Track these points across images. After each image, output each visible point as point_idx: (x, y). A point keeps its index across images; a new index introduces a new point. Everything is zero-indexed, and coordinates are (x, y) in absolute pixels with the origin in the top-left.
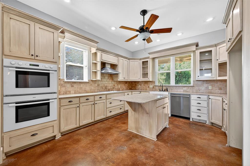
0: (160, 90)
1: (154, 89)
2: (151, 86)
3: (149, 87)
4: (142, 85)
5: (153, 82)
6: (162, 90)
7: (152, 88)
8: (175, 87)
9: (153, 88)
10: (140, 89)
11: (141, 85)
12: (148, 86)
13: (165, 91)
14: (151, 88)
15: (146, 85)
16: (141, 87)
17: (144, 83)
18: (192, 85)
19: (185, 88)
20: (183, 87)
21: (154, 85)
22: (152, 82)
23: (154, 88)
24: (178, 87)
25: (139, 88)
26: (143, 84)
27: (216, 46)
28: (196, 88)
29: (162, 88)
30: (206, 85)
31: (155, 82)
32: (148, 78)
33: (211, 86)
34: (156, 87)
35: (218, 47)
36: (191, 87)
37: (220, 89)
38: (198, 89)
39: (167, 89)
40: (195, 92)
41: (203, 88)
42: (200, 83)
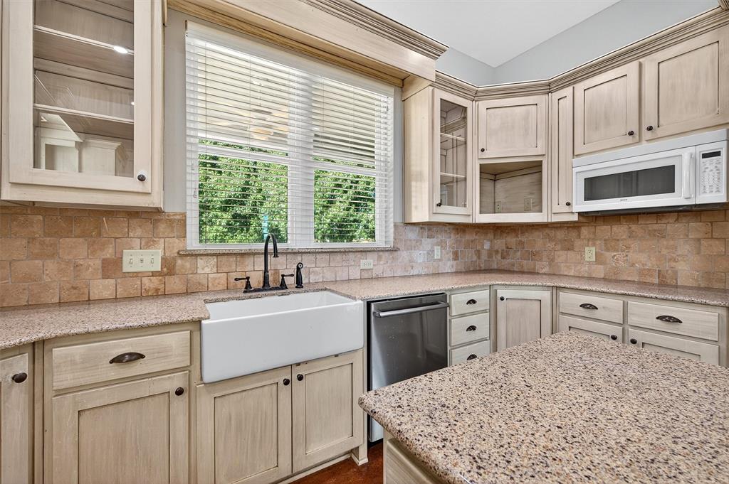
0: (248, 288)
1: (174, 283)
2: (144, 258)
3: (112, 267)
5: (170, 222)
6: (266, 286)
7: (154, 274)
8: (326, 257)
9: (169, 268)
12: (109, 253)
13: (283, 286)
14: (136, 275)
15: (75, 248)
18: (380, 242)
19: (366, 261)
20: (359, 255)
21: (177, 245)
22: (156, 222)
23: (171, 273)
24: (338, 257)
27: (476, 96)
28: (404, 255)
29: (266, 271)
30: (427, 243)
31: (183, 222)
32: (142, 179)
33: (439, 247)
34: (201, 262)
35: (483, 105)
36: (387, 254)
37: (456, 256)
38: (411, 261)
39: (298, 269)
40: (399, 273)
41: (420, 256)
42: (412, 234)
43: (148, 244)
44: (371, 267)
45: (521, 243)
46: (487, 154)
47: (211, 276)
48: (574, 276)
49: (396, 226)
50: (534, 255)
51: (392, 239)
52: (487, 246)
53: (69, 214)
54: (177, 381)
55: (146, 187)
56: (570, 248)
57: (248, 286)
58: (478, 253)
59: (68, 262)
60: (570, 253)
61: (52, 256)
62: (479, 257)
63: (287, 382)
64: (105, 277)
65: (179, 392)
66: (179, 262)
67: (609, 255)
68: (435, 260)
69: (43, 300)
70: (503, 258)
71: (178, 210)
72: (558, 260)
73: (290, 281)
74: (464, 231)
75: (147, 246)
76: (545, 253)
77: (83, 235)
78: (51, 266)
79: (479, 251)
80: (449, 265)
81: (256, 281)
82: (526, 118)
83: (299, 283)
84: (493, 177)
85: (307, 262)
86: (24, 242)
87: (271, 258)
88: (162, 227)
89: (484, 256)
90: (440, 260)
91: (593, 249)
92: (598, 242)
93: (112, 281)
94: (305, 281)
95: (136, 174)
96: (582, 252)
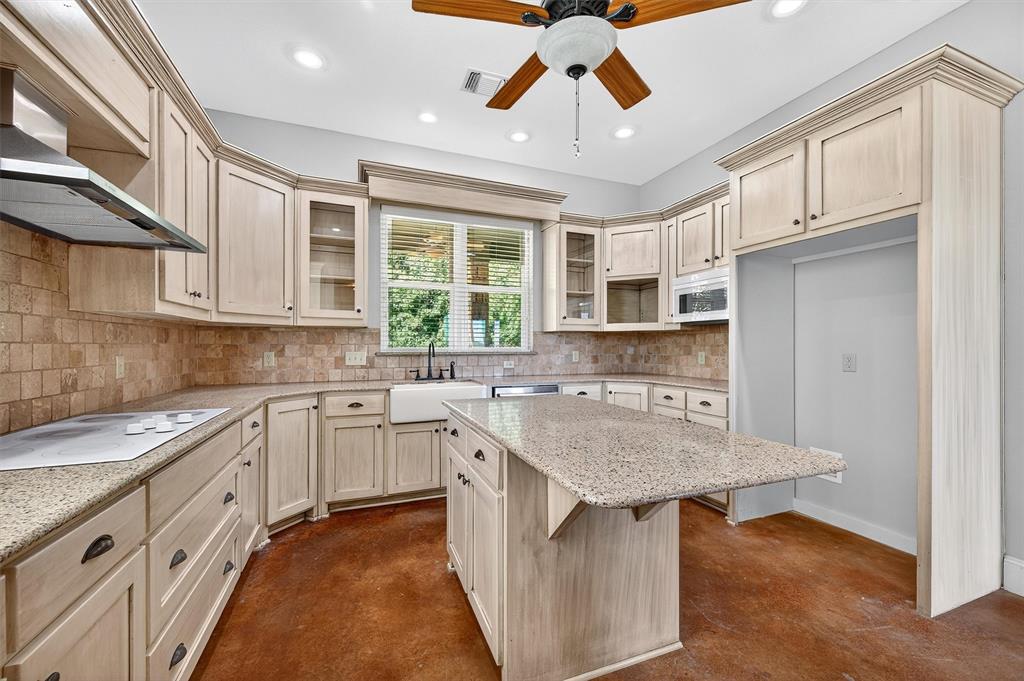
0: (418, 378)
1: (374, 374)
2: (357, 357)
3: (340, 362)
4: (291, 351)
5: (371, 334)
6: (430, 377)
7: (362, 367)
8: (476, 358)
9: (370, 365)
10: (273, 378)
11: (281, 353)
12: (338, 353)
13: (441, 377)
14: (353, 367)
15: (321, 351)
16: (280, 366)
17: (304, 339)
18: (524, 347)
19: (509, 362)
20: (501, 357)
21: (374, 349)
22: (363, 334)
23: (372, 367)
24: (485, 359)
25: (265, 372)
26: (301, 346)
27: (603, 224)
28: (542, 359)
29: (430, 367)
30: (565, 349)
31: (378, 334)
32: (359, 311)
33: (577, 352)
34: (389, 360)
35: (609, 231)
36: (527, 357)
37: (595, 360)
38: (548, 363)
39: (452, 366)
40: (538, 373)
41: (558, 359)
42: (551, 341)
43: (359, 348)
44: (512, 366)
45: (658, 348)
46: (613, 273)
47: (396, 370)
48: (693, 378)
49: (535, 333)
50: (666, 359)
51: (532, 345)
52: (631, 350)
53: (319, 330)
54: (377, 421)
55: (361, 315)
56: (689, 353)
57: (418, 376)
58: (621, 358)
59: (319, 358)
60: (689, 357)
61: (310, 355)
62: (621, 361)
63: (437, 431)
64: (336, 368)
65: (379, 426)
66: (376, 359)
67: (713, 358)
68: (574, 363)
69: (307, 380)
70: (646, 362)
71: (375, 327)
72: (682, 363)
73: (447, 374)
74: (604, 337)
75: (359, 350)
76: (673, 358)
77: (326, 343)
78: (311, 360)
79: (621, 356)
80: (588, 367)
81: (424, 374)
82: (644, 241)
83: (452, 377)
84: (637, 288)
85: (459, 362)
86: (298, 347)
87: (432, 359)
88: (367, 337)
89: (627, 360)
90: (578, 363)
91: (703, 354)
92: (707, 348)
93: (340, 371)
94: (456, 375)
95: (356, 309)
96: (696, 356)
